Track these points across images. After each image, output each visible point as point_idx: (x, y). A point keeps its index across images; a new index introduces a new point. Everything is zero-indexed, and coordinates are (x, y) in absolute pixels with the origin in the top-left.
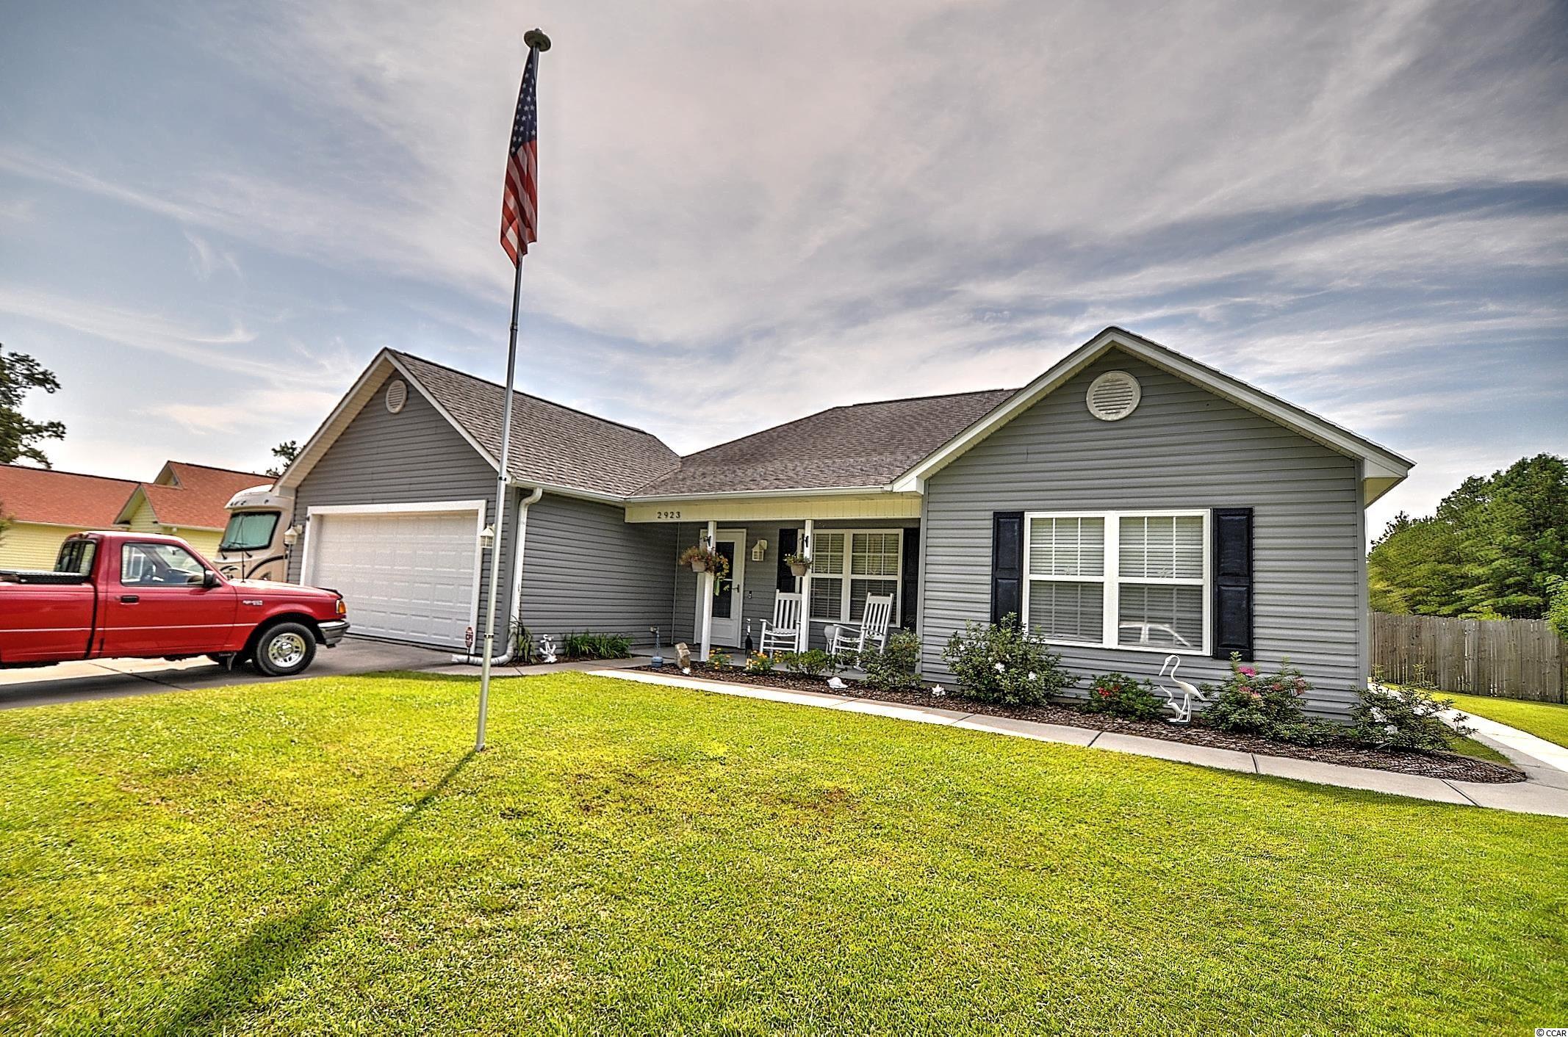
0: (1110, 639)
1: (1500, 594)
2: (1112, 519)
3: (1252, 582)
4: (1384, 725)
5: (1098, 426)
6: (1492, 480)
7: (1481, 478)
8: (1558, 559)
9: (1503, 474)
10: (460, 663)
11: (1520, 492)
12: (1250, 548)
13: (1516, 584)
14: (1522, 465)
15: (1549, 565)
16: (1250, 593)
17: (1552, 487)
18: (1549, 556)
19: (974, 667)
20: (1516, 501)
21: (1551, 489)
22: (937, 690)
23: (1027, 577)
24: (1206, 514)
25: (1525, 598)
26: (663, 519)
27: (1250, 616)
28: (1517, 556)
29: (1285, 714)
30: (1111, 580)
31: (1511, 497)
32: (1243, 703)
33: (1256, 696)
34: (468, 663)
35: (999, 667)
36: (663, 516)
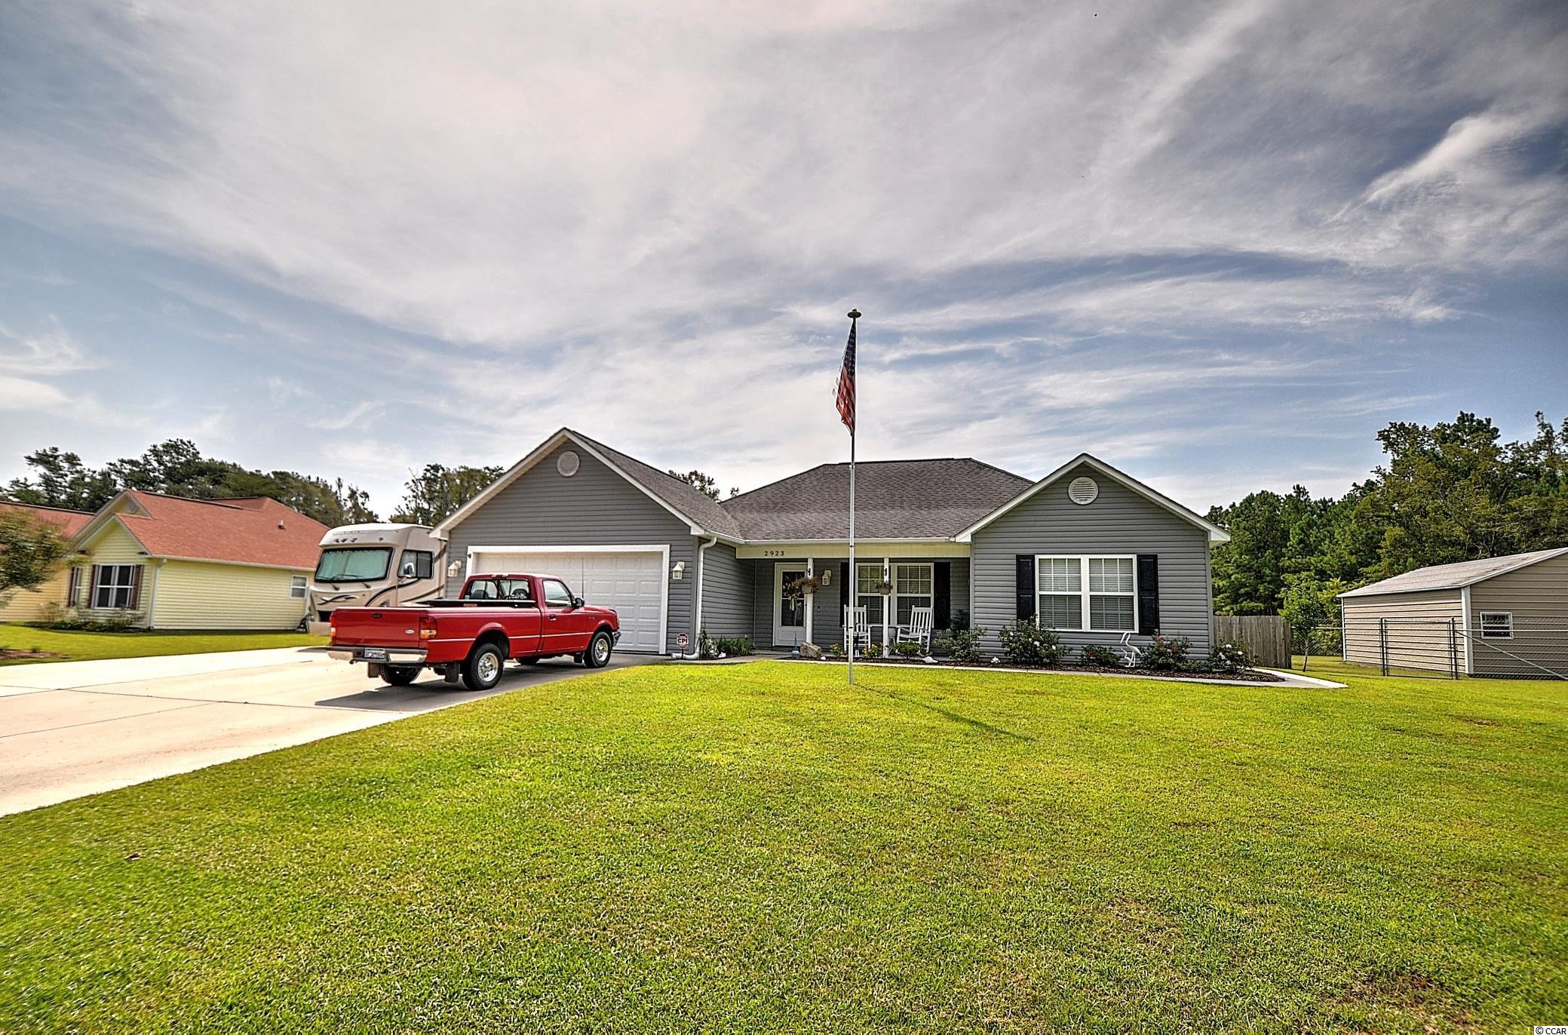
0: (1086, 626)
1: (1235, 601)
2: (1085, 559)
3: (1157, 594)
4: (1225, 661)
5: (1078, 507)
6: (1230, 510)
7: (1221, 508)
8: (1274, 574)
9: (1237, 505)
10: (677, 659)
11: (1247, 521)
12: (1156, 575)
13: (1247, 593)
14: (1250, 500)
15: (1268, 579)
16: (1157, 599)
17: (1269, 518)
18: (1268, 572)
19: (1022, 644)
20: (1244, 529)
21: (1268, 520)
22: (995, 659)
23: (1038, 593)
24: (1134, 557)
25: (1252, 604)
26: (769, 556)
27: (1157, 611)
28: (1245, 571)
29: (1181, 659)
30: (1085, 593)
31: (1242, 525)
32: (1161, 654)
33: (1169, 650)
34: (682, 658)
35: (1037, 643)
36: (769, 554)
